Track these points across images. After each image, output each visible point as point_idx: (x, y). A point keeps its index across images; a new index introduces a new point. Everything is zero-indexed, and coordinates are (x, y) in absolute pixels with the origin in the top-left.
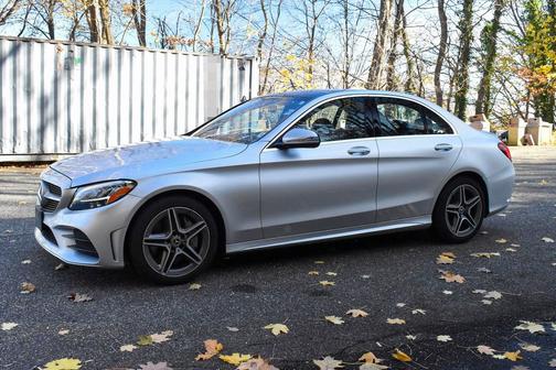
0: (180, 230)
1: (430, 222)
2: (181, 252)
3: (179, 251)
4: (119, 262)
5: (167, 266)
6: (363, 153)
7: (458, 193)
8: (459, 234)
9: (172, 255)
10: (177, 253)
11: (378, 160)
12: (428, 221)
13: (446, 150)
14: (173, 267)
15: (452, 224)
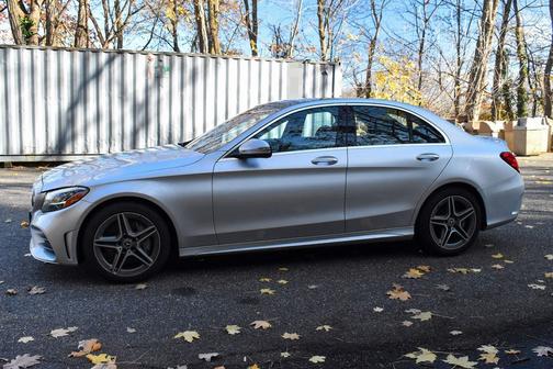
0: (131, 234)
1: (413, 233)
2: (132, 253)
3: (130, 253)
4: (73, 261)
5: (118, 266)
6: (331, 163)
7: (446, 205)
8: (449, 246)
9: (122, 256)
10: (128, 255)
11: (346, 170)
12: (410, 232)
13: (432, 159)
14: (123, 268)
15: (439, 236)
